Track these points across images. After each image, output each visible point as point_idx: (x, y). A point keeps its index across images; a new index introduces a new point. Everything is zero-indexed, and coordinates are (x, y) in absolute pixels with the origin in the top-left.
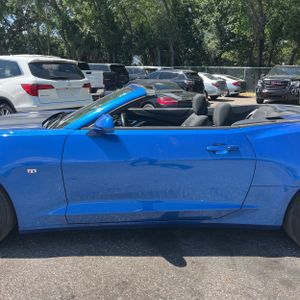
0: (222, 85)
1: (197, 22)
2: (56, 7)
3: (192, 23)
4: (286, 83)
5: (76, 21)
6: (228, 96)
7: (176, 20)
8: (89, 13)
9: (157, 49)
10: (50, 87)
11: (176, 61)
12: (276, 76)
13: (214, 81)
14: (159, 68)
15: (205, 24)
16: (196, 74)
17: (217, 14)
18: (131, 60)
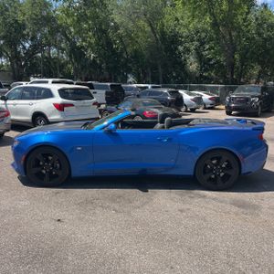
0: (199, 100)
1: (181, 48)
2: (66, 36)
3: (176, 49)
4: (247, 100)
5: (82, 47)
6: (205, 108)
7: (163, 47)
8: (93, 41)
9: (149, 69)
10: (72, 105)
11: (164, 79)
12: (242, 93)
13: (193, 97)
14: (150, 86)
15: (188, 50)
16: (177, 92)
17: (196, 43)
18: (127, 78)
